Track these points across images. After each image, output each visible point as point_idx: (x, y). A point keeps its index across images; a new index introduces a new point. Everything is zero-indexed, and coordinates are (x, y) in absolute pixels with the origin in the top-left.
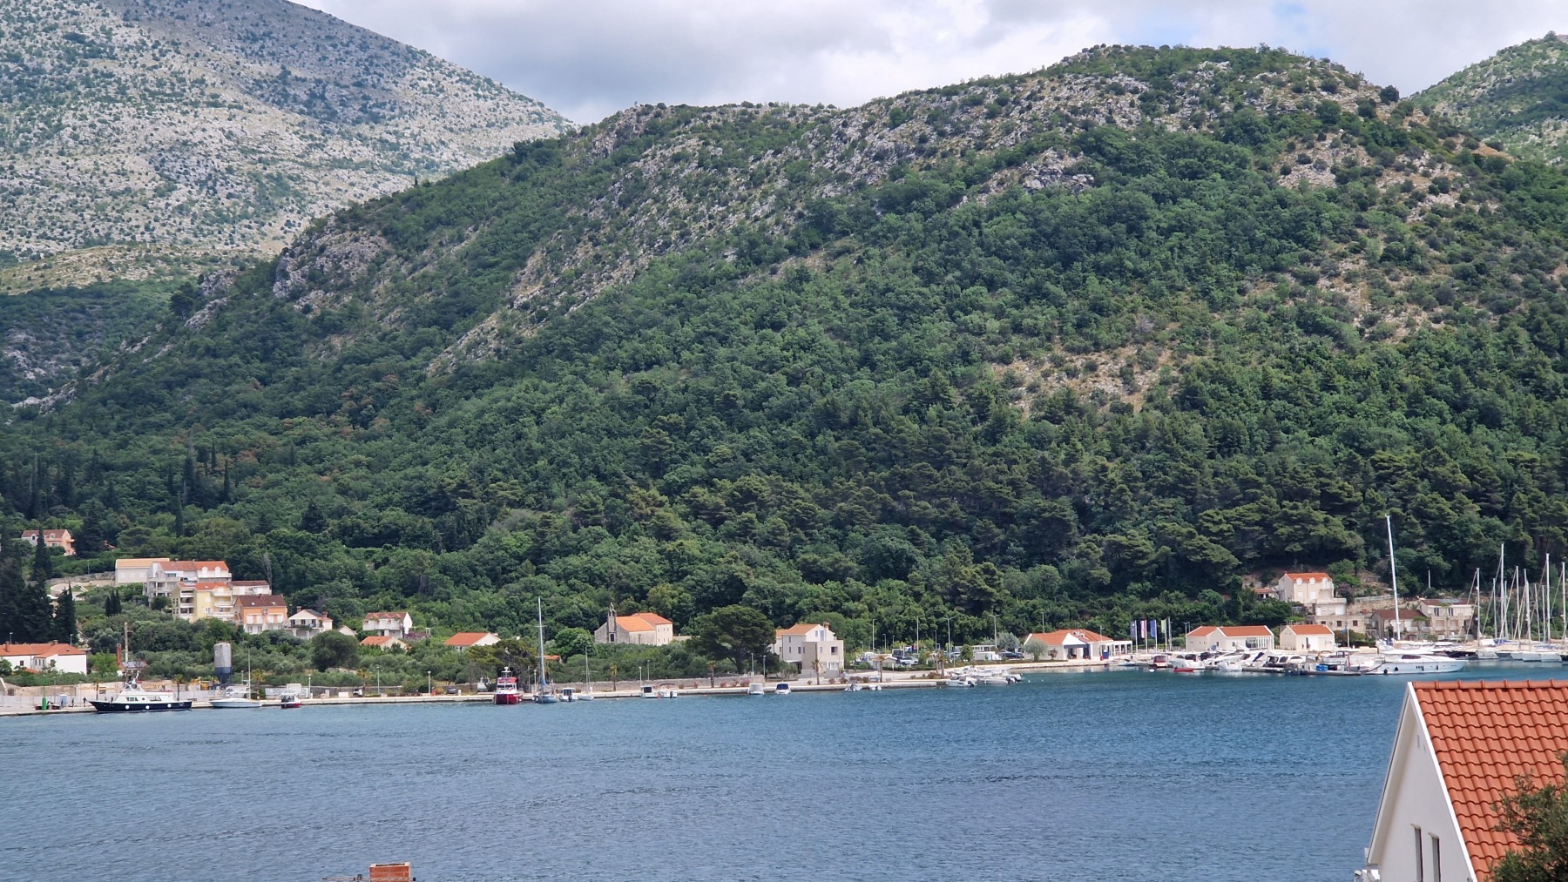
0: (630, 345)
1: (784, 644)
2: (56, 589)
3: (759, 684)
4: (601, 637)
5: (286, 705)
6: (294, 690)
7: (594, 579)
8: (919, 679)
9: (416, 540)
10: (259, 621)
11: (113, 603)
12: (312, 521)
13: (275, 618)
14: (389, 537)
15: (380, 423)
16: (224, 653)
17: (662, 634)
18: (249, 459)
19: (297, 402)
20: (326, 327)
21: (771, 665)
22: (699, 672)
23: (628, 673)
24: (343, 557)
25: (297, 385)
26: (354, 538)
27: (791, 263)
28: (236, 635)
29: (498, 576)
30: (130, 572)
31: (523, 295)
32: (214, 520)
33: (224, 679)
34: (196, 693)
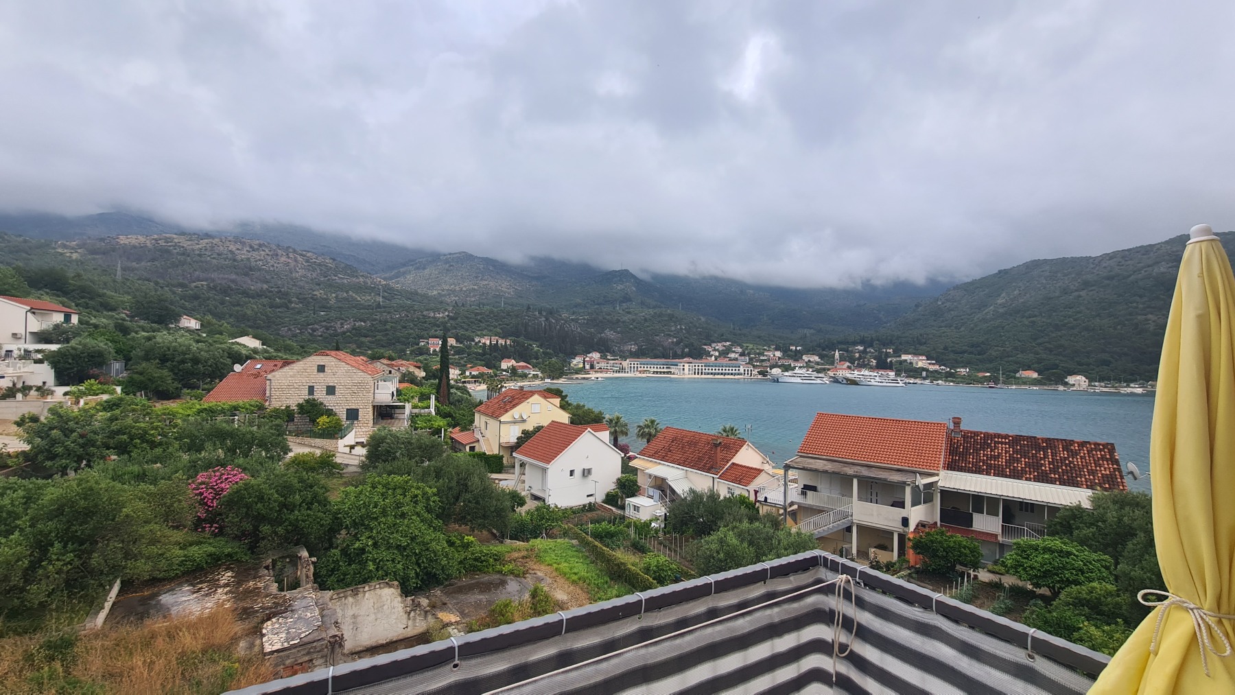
0: (1029, 312)
1: (1071, 379)
2: (889, 360)
3: (1061, 388)
4: (1018, 375)
5: (938, 384)
6: (940, 382)
7: (1016, 363)
8: (1112, 390)
9: (971, 353)
10: (932, 368)
11: (901, 362)
12: (946, 348)
13: (937, 367)
14: (964, 352)
15: (962, 329)
16: (924, 374)
17: (1035, 375)
18: (931, 336)
19: (943, 324)
20: (950, 310)
21: (1066, 384)
22: (1045, 384)
23: (1025, 383)
24: (952, 356)
25: (943, 321)
26: (955, 352)
27: (1077, 293)
28: (927, 370)
29: (991, 361)
30: (904, 357)
31: (999, 301)
32: (924, 347)
33: (924, 379)
34: (918, 381)
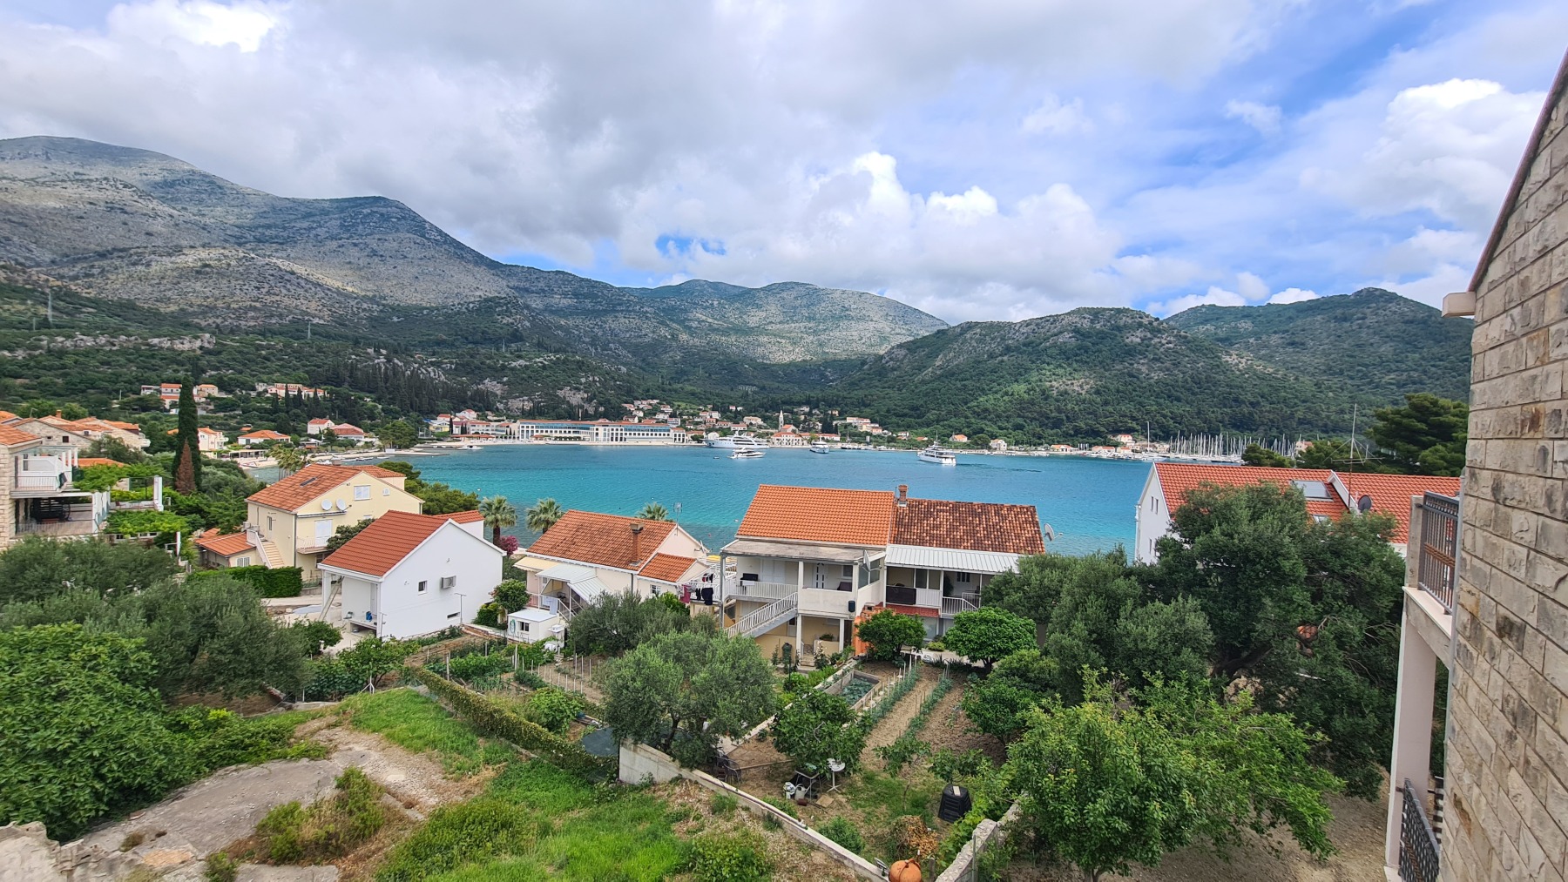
0: (962, 375)
1: (993, 443)
2: (834, 423)
3: (986, 452)
4: (951, 440)
5: (880, 450)
6: (882, 447)
7: (950, 427)
8: (1025, 454)
9: (910, 416)
10: (875, 432)
11: (846, 426)
12: (888, 411)
13: (880, 431)
14: (905, 415)
15: (904, 391)
16: (868, 438)
17: (965, 439)
18: (875, 397)
19: (886, 385)
20: (893, 369)
21: (990, 448)
22: (973, 448)
23: (956, 448)
24: (894, 419)
25: (886, 382)
26: (897, 415)
27: (1000, 358)
28: (871, 435)
29: (928, 425)
30: (849, 420)
31: (937, 364)
32: (867, 410)
33: (868, 444)
34: (862, 446)
